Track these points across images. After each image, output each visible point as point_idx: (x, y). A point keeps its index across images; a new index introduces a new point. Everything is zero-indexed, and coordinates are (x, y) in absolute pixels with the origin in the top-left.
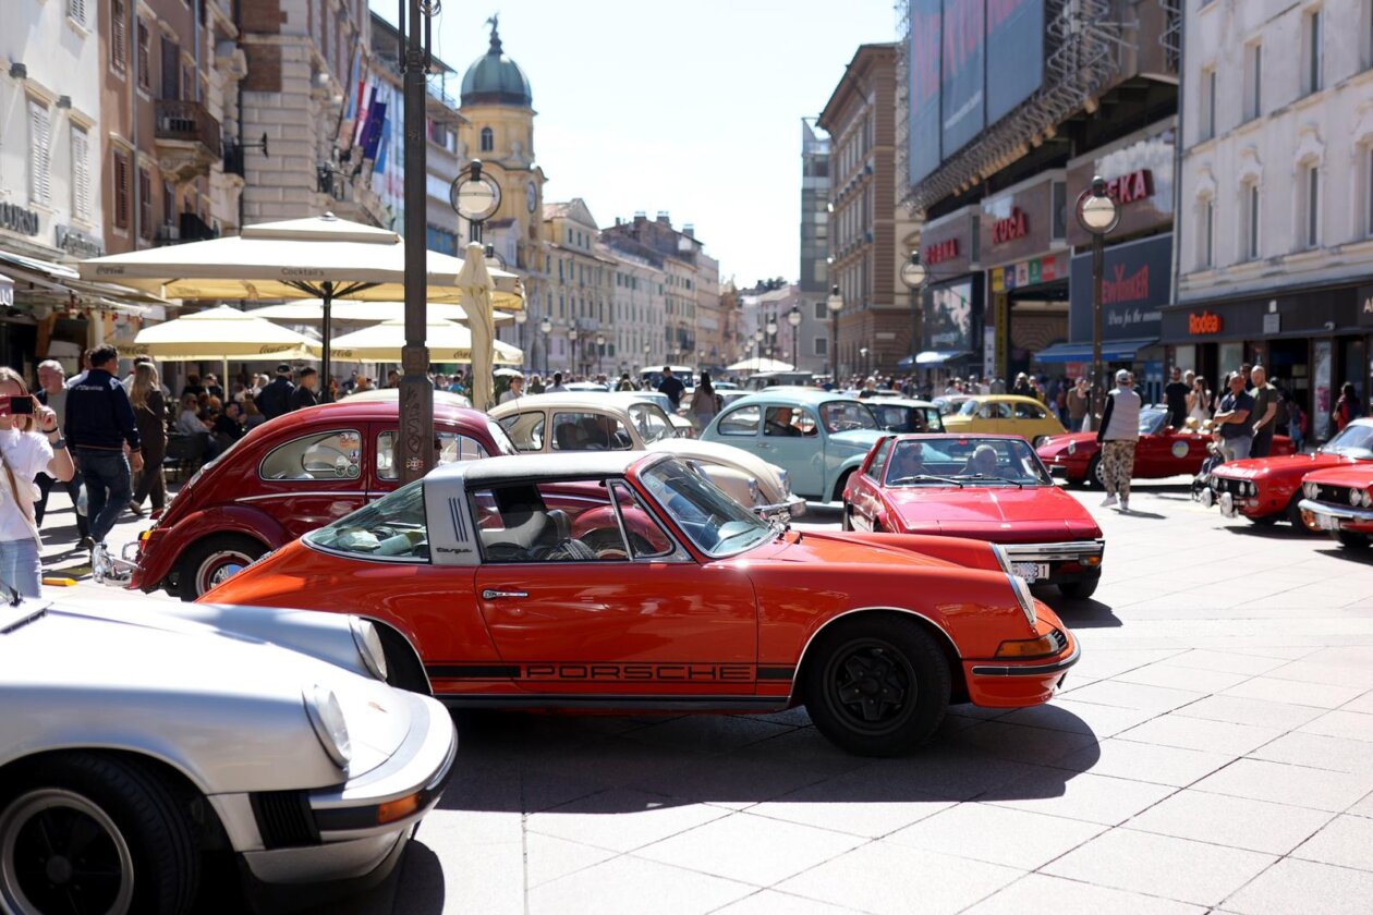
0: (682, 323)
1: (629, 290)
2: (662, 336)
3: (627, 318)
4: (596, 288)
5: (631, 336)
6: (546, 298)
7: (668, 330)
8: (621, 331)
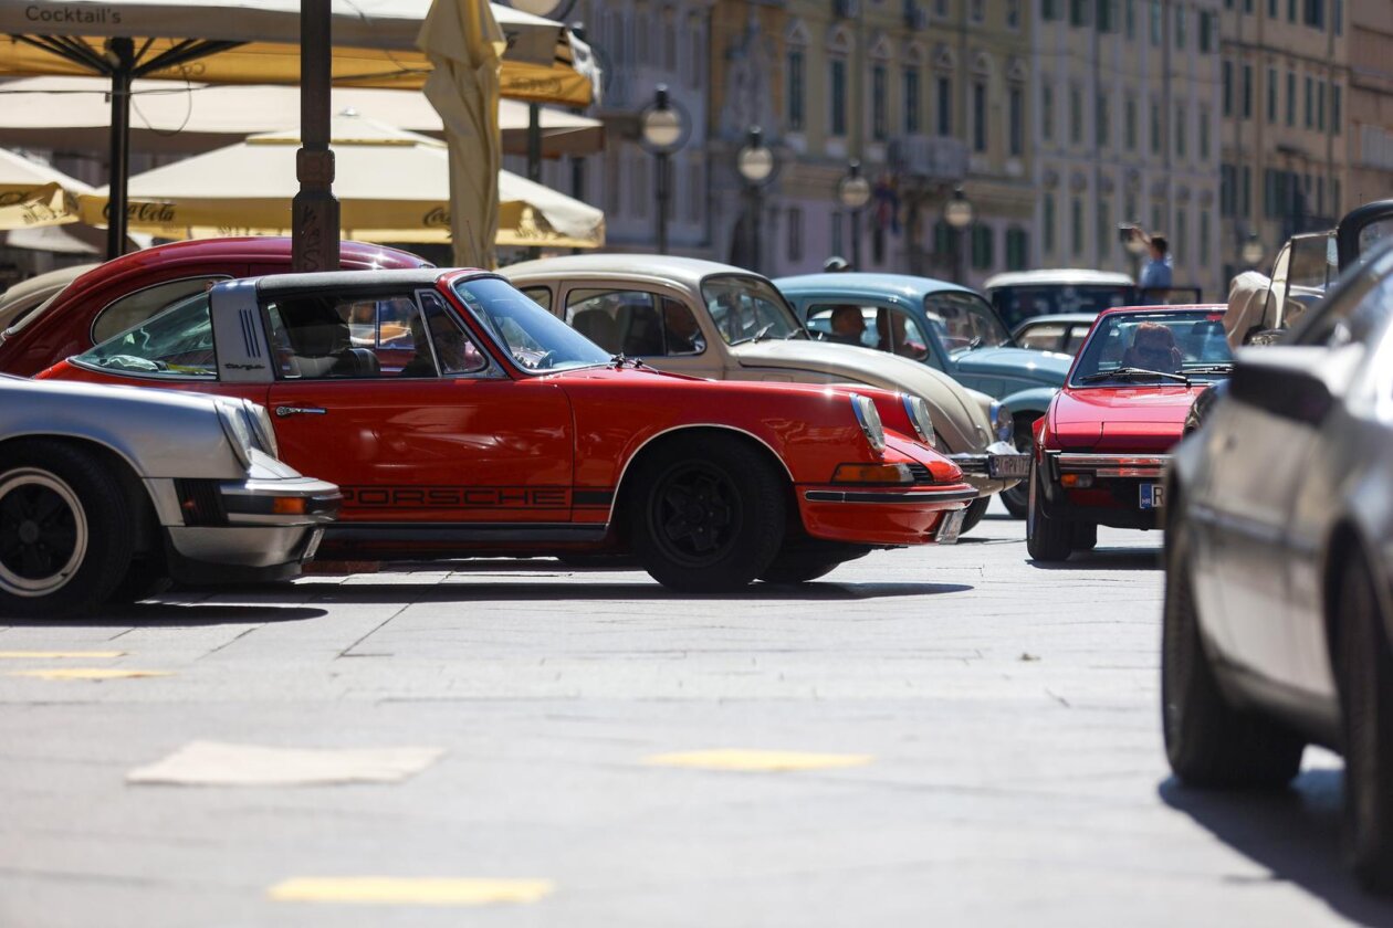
0: (1287, 151)
1: (1087, 32)
2: (1206, 199)
3: (1076, 134)
4: (962, 30)
5: (1088, 200)
6: (784, 66)
7: (1232, 175)
8: (1052, 180)
